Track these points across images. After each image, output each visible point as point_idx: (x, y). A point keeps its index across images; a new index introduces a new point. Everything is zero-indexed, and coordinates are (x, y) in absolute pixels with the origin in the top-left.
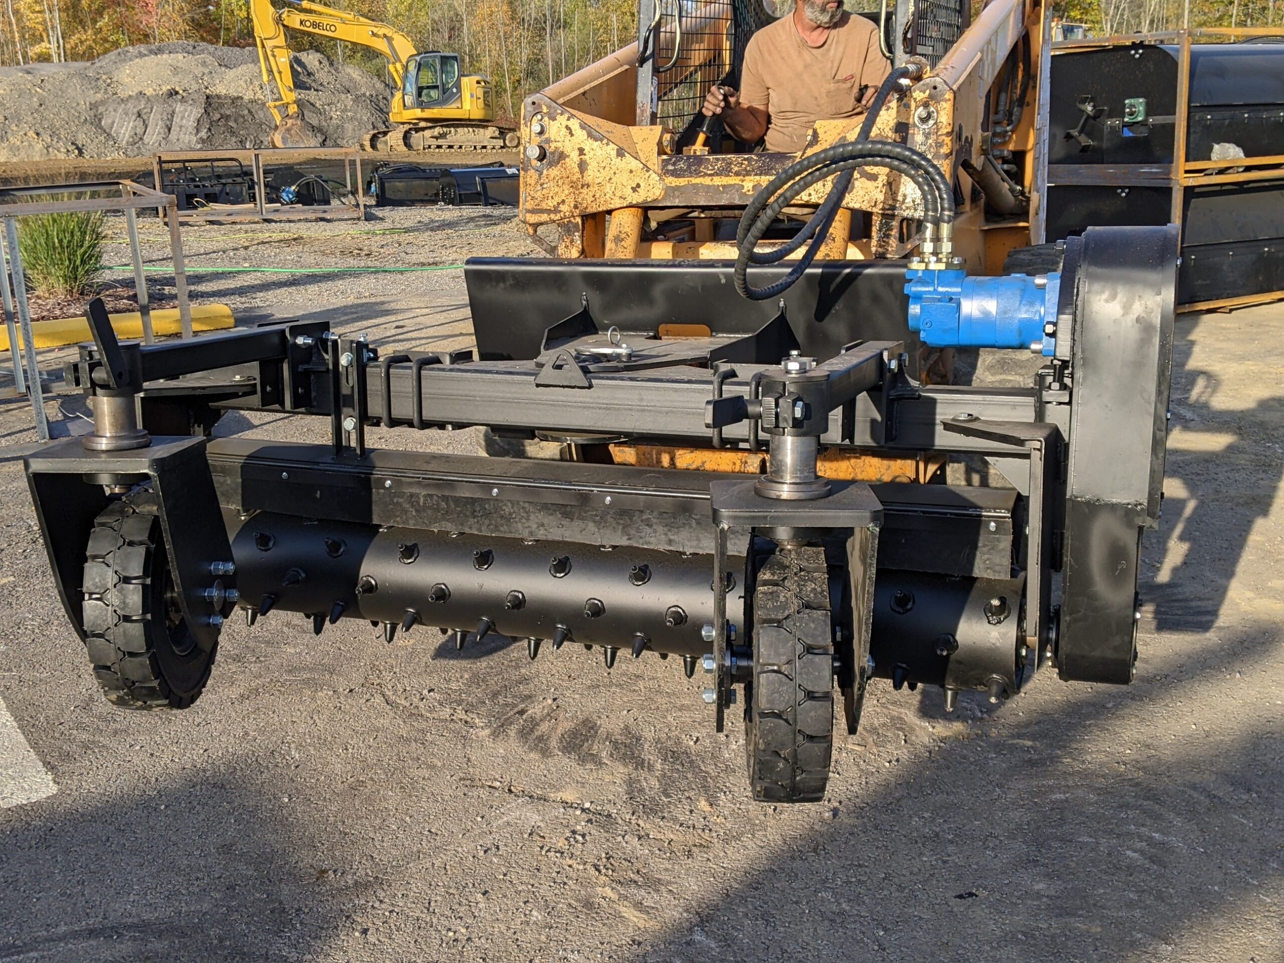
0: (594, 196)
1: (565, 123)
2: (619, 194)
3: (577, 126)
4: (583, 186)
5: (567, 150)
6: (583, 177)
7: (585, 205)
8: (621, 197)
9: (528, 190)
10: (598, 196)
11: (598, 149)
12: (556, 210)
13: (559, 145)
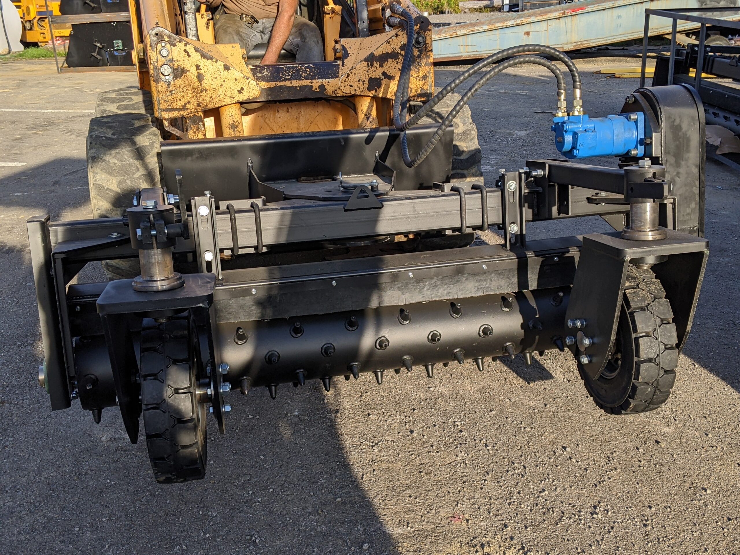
0: (211, 97)
1: (183, 48)
2: (229, 95)
3: (193, 50)
4: (202, 91)
5: (187, 67)
6: (201, 85)
7: (205, 104)
8: (231, 97)
9: (161, 96)
10: (214, 97)
11: (210, 65)
12: (184, 108)
13: (180, 63)
